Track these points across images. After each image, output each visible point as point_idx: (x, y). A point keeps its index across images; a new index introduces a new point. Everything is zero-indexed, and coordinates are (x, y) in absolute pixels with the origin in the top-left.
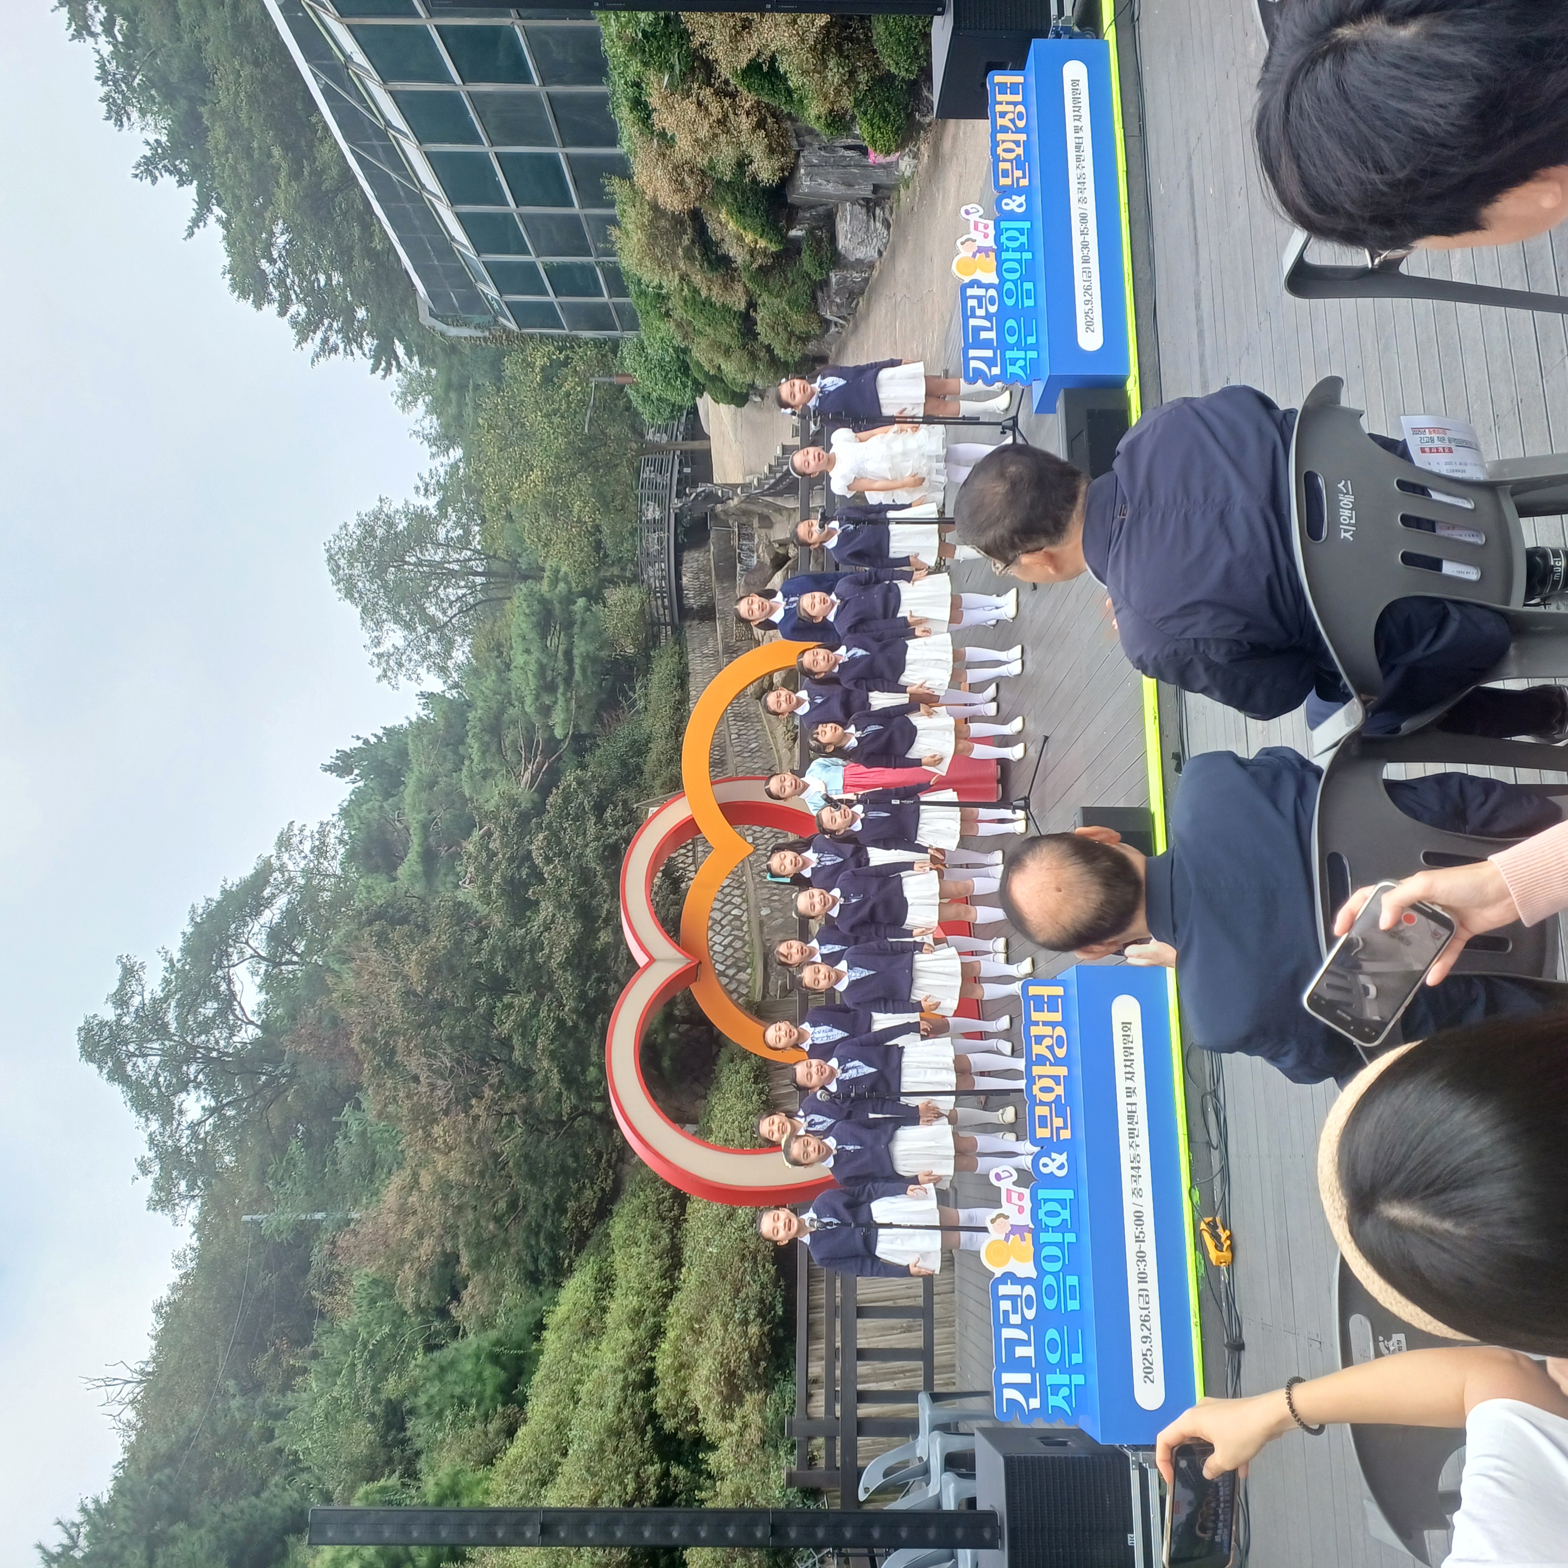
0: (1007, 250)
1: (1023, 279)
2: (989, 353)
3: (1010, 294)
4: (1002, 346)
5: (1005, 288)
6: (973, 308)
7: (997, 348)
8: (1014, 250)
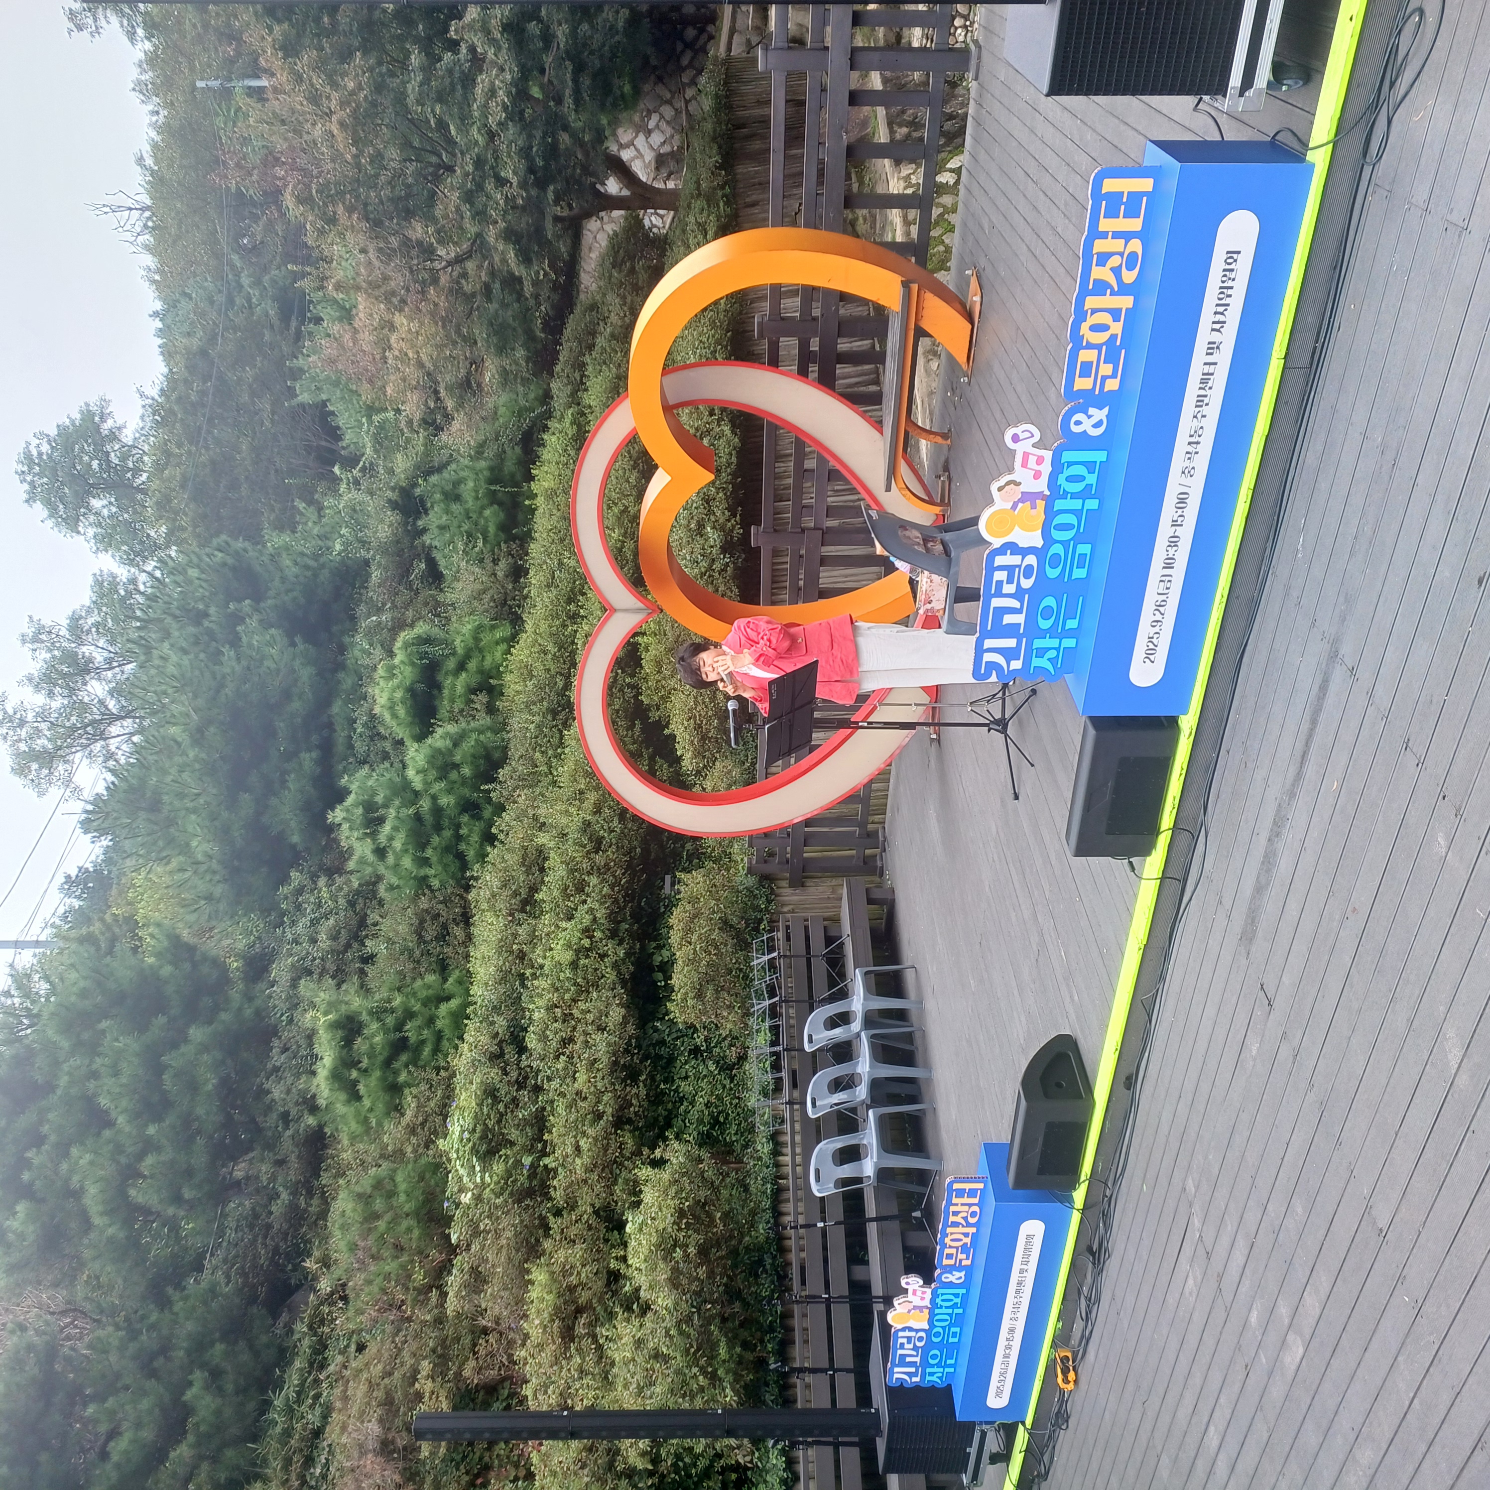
0: (1064, 497)
1: (1078, 539)
2: (1011, 643)
3: (1055, 561)
4: (1032, 631)
5: (1051, 552)
6: (1000, 583)
7: (1023, 635)
8: (1074, 496)
